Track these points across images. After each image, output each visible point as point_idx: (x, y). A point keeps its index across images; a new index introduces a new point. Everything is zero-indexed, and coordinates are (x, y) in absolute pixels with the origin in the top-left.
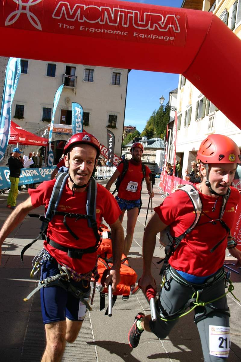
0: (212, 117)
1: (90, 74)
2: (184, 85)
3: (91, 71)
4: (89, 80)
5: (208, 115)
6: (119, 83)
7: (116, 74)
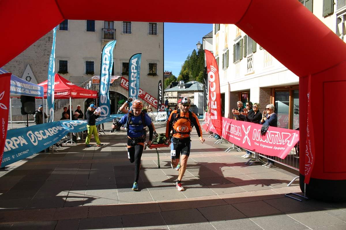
0: (250, 59)
1: (128, 26)
2: (219, 30)
3: (128, 24)
4: (128, 32)
5: (246, 57)
6: (156, 33)
7: (153, 24)
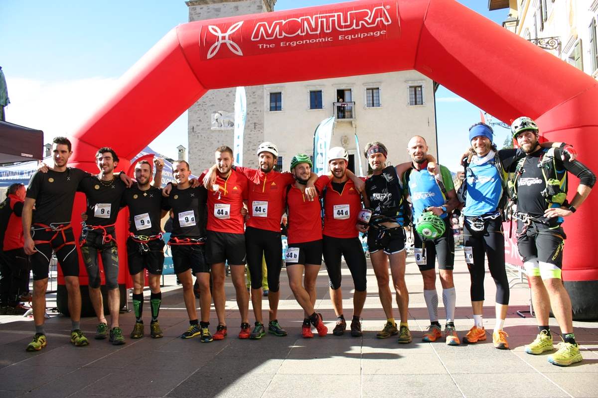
1: (375, 95)
3: (375, 91)
4: (375, 105)
6: (422, 101)
7: (415, 87)
